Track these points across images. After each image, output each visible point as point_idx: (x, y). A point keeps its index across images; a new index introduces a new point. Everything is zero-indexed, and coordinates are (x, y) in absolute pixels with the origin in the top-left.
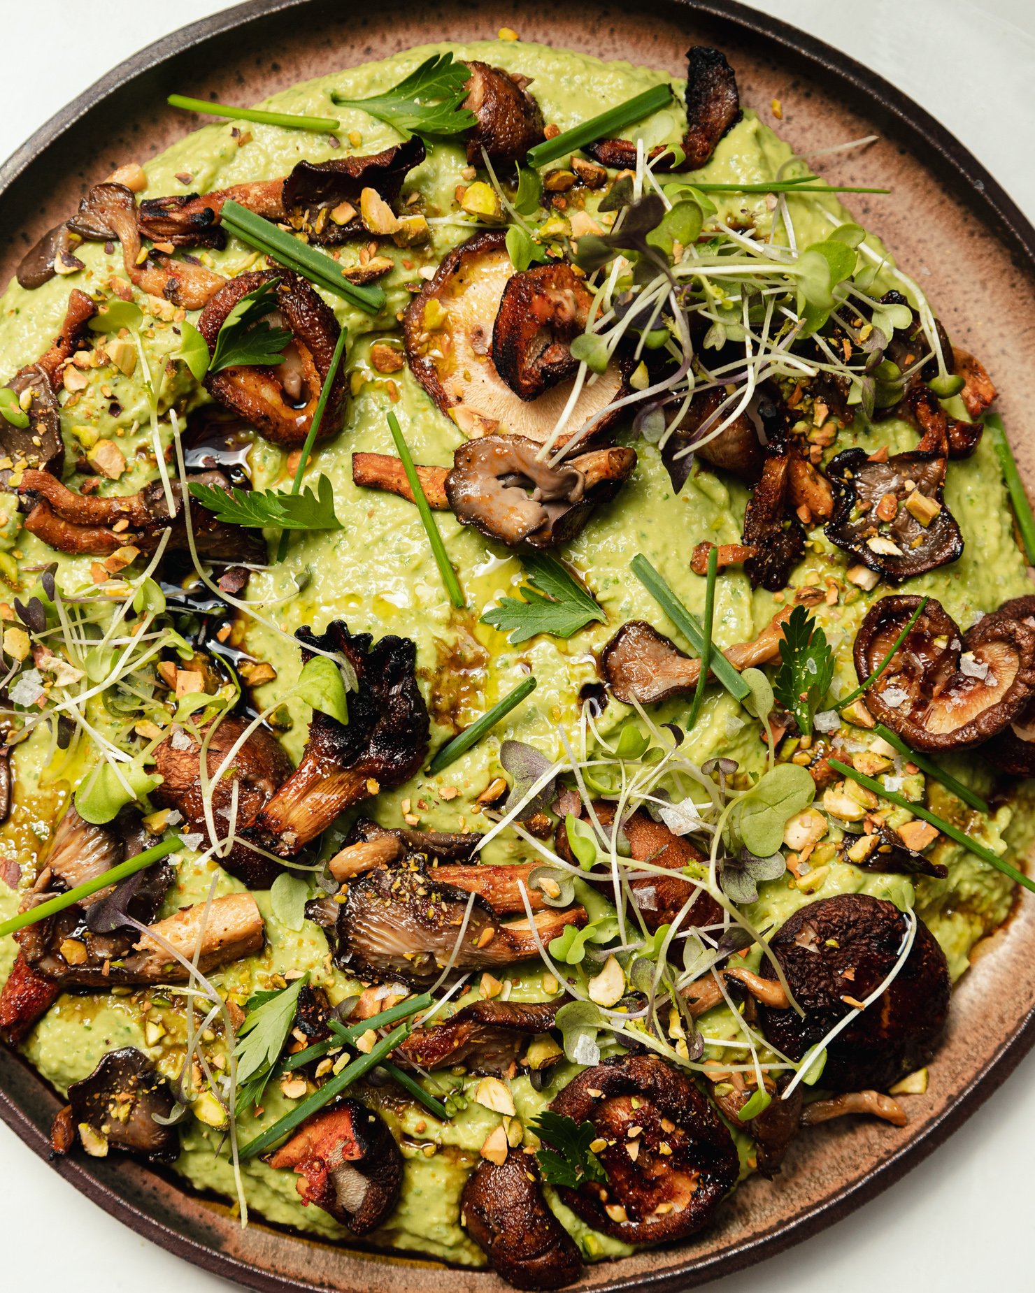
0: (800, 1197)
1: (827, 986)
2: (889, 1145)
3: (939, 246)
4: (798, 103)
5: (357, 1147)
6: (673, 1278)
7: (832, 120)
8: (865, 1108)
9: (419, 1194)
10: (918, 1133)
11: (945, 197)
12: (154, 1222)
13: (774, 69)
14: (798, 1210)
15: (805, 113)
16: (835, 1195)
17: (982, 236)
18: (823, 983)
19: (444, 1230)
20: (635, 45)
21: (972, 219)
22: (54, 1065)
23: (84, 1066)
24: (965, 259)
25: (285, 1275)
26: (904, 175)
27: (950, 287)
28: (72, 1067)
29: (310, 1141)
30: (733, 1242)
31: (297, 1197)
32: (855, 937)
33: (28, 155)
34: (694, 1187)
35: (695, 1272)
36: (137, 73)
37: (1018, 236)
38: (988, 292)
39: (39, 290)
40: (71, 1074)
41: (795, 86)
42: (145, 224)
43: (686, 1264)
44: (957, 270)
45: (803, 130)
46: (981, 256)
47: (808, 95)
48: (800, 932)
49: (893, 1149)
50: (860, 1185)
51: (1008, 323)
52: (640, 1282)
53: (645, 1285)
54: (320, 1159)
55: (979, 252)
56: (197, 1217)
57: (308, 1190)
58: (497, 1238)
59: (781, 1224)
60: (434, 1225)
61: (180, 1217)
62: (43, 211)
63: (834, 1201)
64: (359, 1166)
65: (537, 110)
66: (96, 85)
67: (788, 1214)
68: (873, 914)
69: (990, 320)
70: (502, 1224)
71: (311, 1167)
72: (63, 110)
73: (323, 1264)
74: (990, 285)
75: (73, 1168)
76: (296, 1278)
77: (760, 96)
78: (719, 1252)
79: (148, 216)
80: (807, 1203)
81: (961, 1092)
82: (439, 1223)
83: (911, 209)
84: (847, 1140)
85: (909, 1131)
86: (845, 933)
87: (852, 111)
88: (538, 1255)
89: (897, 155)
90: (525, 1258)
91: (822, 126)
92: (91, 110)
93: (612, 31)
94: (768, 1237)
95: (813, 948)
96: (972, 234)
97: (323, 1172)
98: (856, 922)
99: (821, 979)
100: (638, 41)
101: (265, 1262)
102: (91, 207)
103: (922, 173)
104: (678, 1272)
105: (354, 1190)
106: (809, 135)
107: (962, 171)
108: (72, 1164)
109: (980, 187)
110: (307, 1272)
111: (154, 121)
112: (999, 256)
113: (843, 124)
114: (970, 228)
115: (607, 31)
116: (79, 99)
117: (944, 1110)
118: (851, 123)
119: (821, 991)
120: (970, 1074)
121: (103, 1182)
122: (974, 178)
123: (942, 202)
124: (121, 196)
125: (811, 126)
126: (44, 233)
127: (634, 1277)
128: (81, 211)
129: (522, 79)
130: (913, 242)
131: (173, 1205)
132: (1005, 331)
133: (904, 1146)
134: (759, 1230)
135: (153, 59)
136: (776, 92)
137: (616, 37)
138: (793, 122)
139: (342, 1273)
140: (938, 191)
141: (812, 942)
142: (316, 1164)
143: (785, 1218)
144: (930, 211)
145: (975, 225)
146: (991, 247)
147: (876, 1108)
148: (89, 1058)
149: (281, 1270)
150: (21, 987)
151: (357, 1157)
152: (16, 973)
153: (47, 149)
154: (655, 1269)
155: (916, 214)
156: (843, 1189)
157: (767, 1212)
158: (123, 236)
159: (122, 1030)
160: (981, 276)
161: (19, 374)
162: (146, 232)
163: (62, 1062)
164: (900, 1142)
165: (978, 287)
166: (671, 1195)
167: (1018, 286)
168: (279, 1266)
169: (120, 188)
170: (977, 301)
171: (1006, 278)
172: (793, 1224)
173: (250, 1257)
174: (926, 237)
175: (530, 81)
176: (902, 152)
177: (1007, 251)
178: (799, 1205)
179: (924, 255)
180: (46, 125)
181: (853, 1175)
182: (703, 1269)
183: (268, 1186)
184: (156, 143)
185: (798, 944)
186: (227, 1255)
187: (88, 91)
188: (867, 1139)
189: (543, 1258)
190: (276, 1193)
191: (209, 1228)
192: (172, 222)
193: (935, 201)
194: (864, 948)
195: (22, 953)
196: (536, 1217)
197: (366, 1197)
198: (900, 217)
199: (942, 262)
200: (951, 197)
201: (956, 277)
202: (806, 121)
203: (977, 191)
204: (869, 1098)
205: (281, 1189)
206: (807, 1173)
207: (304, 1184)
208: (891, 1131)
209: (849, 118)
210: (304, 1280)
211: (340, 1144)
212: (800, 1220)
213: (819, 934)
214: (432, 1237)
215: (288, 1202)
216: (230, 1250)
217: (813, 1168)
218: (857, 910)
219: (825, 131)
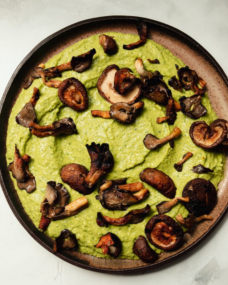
0: (196, 237)
1: (196, 196)
2: (211, 224)
3: (191, 59)
4: (161, 37)
5: (113, 242)
6: (176, 256)
7: (168, 39)
8: (205, 218)
9: (125, 248)
10: (216, 221)
11: (191, 50)
12: (76, 262)
13: (156, 31)
14: (196, 239)
15: (163, 39)
16: (203, 235)
17: (198, 55)
18: (195, 196)
19: (131, 254)
20: (130, 30)
21: (196, 53)
22: (52, 235)
23: (58, 234)
24: (196, 60)
25: (102, 268)
26: (183, 47)
27: (194, 66)
28: (55, 235)
29: (103, 242)
30: (185, 247)
31: (102, 253)
32: (199, 186)
33: (22, 65)
34: (176, 238)
35: (180, 254)
36: (40, 46)
37: (206, 54)
38: (201, 66)
39: (28, 89)
40: (55, 236)
41: (160, 34)
42: (46, 73)
43: (177, 253)
44: (194, 63)
45: (163, 42)
46: (199, 60)
47: (163, 35)
48: (189, 187)
49: (212, 225)
50: (207, 233)
51: (205, 71)
52: (170, 258)
53: (171, 259)
54: (106, 245)
55: (198, 59)
56: (83, 259)
57: (105, 252)
58: (141, 255)
59: (194, 243)
60: (128, 254)
61: (80, 260)
62: (26, 76)
63: (203, 237)
64: (114, 245)
65: (116, 42)
66: (33, 50)
67: (194, 240)
68: (202, 181)
69: (202, 71)
70: (142, 252)
71: (104, 247)
72: (27, 55)
73: (109, 264)
74: (201, 64)
75: (58, 254)
76: (104, 268)
77: (154, 37)
78: (183, 250)
80: (197, 238)
81: (223, 212)
82: (130, 253)
83: (185, 53)
84: (202, 224)
85: (214, 221)
86: (197, 186)
87: (172, 36)
88: (150, 257)
89: (181, 43)
90: (147, 258)
91: (166, 40)
92: (32, 54)
93: (126, 28)
94: (192, 246)
95: (192, 190)
96: (196, 56)
97: (107, 248)
98: (199, 183)
99: (194, 195)
100: (131, 29)
101: (98, 266)
102: (35, 72)
103: (186, 46)
104: (176, 255)
105: (113, 249)
106: (164, 42)
107: (194, 43)
108: (58, 253)
109: (198, 46)
110: (106, 267)
111: (45, 56)
112: (202, 58)
113: (170, 39)
114: (196, 54)
115: (125, 28)
116: (30, 53)
117: (220, 216)
118: (172, 39)
119: (195, 197)
120: (223, 208)
121: (64, 256)
122: (196, 44)
123: (190, 51)
124: (40, 69)
125: (164, 41)
126: (26, 80)
127: (168, 257)
128: (33, 73)
129: (112, 37)
130: (186, 59)
131: (78, 258)
132: (205, 72)
133: (214, 224)
134: (190, 244)
135: (43, 43)
136: (157, 35)
137: (127, 29)
138: (161, 40)
139: (113, 266)
140: (189, 49)
141: (192, 188)
142: (105, 246)
143: (194, 241)
144: (188, 53)
145: (197, 54)
146: (201, 57)
147: (207, 218)
148: (58, 232)
149: (101, 267)
150: (43, 221)
151: (113, 244)
152: (42, 218)
153: (25, 63)
154: (172, 255)
155: (186, 54)
156: (204, 234)
157: (190, 241)
158: (42, 76)
159: (64, 226)
160: (199, 63)
161: (26, 105)
162: (46, 75)
163: (53, 234)
164: (213, 223)
165: (199, 65)
166: (172, 240)
167: (207, 64)
168: (101, 266)
169: (40, 68)
170: (199, 68)
171: (204, 62)
172: (196, 242)
173: (95, 266)
174: (188, 58)
175: (114, 37)
176: (182, 43)
177: (204, 57)
178: (196, 238)
179: (188, 61)
180: (24, 58)
181: (205, 231)
182: (181, 254)
183: (96, 251)
184: (46, 60)
185: (189, 189)
186: (90, 266)
187: (31, 51)
188: (206, 223)
189: (151, 257)
190: (98, 252)
191: (86, 261)
192: (51, 72)
193: (189, 51)
194: (201, 188)
195: (42, 215)
196: (148, 249)
197: (115, 251)
198: (183, 55)
199: (192, 62)
200: (192, 49)
201: (194, 64)
202: (163, 40)
204: (206, 216)
205: (99, 251)
206: (196, 232)
207: (104, 251)
208: (210, 221)
209: (171, 38)
210: (106, 269)
211: (109, 242)
212: (197, 241)
213: (193, 187)
214: (129, 256)
215: (100, 254)
216: (91, 265)
217: (196, 231)
218: (199, 181)
219: (167, 41)
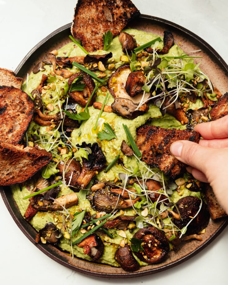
0: (181, 254)
2: (198, 245)
3: (210, 71)
4: (184, 43)
5: (96, 244)
6: (156, 270)
7: (191, 46)
8: (194, 238)
9: (107, 253)
10: (204, 243)
11: (212, 61)
12: (55, 257)
13: (180, 36)
14: (181, 257)
15: (185, 45)
16: (188, 254)
17: (219, 69)
19: (112, 260)
20: (153, 31)
21: (217, 66)
22: (36, 226)
23: (42, 226)
24: (215, 73)
25: (80, 268)
26: (204, 57)
27: (212, 79)
28: (40, 226)
29: (86, 242)
30: (168, 263)
31: (83, 252)
32: (191, 204)
33: (36, 48)
34: (161, 253)
35: (161, 269)
36: (58, 33)
37: (226, 69)
38: (220, 80)
39: (37, 74)
40: (39, 227)
41: (184, 39)
42: (57, 62)
43: (159, 267)
44: (214, 76)
45: (185, 48)
46: (218, 73)
47: (186, 41)
48: (180, 204)
49: (199, 246)
50: (193, 252)
51: (223, 86)
52: (150, 271)
53: (151, 271)
54: (88, 246)
55: (218, 72)
56: (63, 256)
57: (86, 252)
58: (123, 262)
59: (177, 260)
60: (110, 259)
61: (60, 256)
62: (38, 59)
63: (188, 256)
64: (96, 247)
65: (136, 41)
66: (49, 35)
67: (179, 258)
68: (193, 200)
69: (220, 85)
70: (124, 259)
71: (87, 247)
72: (43, 40)
73: (87, 265)
74: (220, 79)
75: (39, 246)
76: (82, 268)
77: (177, 41)
78: (165, 265)
79: (58, 60)
80: (182, 256)
81: (213, 235)
82: (110, 258)
83: (205, 64)
84: (190, 243)
85: (202, 242)
86: (189, 204)
87: (195, 44)
88: (131, 265)
89: (203, 53)
90: (129, 266)
91: (188, 47)
92: (48, 40)
93: (149, 28)
94: (175, 262)
95: (182, 207)
96: (217, 69)
97: (89, 248)
99: (185, 213)
100: (154, 30)
101: (76, 265)
102: (47, 58)
103: (208, 57)
104: (157, 269)
105: (95, 252)
106: (186, 49)
107: (216, 56)
108: (39, 245)
109: (219, 59)
110: (84, 267)
111: (60, 42)
112: (222, 73)
113: (193, 47)
114: (217, 67)
115: (148, 28)
116: (46, 38)
117: (209, 238)
118: (194, 47)
119: (185, 215)
120: (214, 231)
121: (45, 249)
122: (218, 58)
123: (211, 62)
124: (53, 56)
125: (186, 47)
126: (37, 64)
127: (149, 270)
128: (45, 59)
129: (133, 35)
130: (205, 70)
131: (58, 253)
132: (223, 87)
134: (173, 261)
135: (61, 30)
136: (180, 41)
137: (149, 29)
138: (183, 46)
139: (91, 268)
140: (211, 60)
142: (88, 247)
143: (178, 259)
144: (209, 64)
145: (218, 67)
146: (221, 71)
147: (196, 238)
148: (43, 224)
149: (79, 267)
150: (30, 210)
151: (96, 245)
152: (29, 207)
153: (40, 47)
154: (153, 268)
155: (206, 65)
156: (190, 253)
157: (174, 257)
158: (53, 64)
159: (50, 219)
160: (218, 77)
161: (33, 91)
163: (38, 225)
164: (201, 244)
165: (218, 79)
166: (156, 254)
167: (226, 79)
168: (79, 266)
169: (53, 54)
170: (217, 82)
171: (223, 77)
172: (180, 260)
173: (73, 264)
174: (208, 69)
175: (134, 36)
176: (204, 53)
177: (224, 72)
178: (181, 256)
179: (207, 72)
180: (40, 42)
181: (191, 251)
182: (162, 268)
183: (77, 250)
184: (60, 47)
185: (180, 207)
186: (69, 263)
187: (48, 36)
188: (194, 243)
190: (79, 252)
191: (65, 258)
192: (62, 62)
193: (210, 62)
194: (193, 206)
195: (30, 203)
196: (131, 258)
197: (97, 253)
198: (203, 65)
199: (211, 74)
200: (213, 61)
201: (213, 77)
202: (185, 46)
203: (219, 60)
204: (195, 236)
205: (80, 251)
206: (182, 250)
207: (85, 250)
208: (199, 242)
209: (194, 46)
210: (84, 269)
211: (92, 243)
212: (181, 259)
214: (109, 261)
215: (81, 253)
216: (70, 263)
217: (183, 249)
218: (190, 199)
219: (189, 48)
